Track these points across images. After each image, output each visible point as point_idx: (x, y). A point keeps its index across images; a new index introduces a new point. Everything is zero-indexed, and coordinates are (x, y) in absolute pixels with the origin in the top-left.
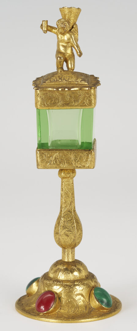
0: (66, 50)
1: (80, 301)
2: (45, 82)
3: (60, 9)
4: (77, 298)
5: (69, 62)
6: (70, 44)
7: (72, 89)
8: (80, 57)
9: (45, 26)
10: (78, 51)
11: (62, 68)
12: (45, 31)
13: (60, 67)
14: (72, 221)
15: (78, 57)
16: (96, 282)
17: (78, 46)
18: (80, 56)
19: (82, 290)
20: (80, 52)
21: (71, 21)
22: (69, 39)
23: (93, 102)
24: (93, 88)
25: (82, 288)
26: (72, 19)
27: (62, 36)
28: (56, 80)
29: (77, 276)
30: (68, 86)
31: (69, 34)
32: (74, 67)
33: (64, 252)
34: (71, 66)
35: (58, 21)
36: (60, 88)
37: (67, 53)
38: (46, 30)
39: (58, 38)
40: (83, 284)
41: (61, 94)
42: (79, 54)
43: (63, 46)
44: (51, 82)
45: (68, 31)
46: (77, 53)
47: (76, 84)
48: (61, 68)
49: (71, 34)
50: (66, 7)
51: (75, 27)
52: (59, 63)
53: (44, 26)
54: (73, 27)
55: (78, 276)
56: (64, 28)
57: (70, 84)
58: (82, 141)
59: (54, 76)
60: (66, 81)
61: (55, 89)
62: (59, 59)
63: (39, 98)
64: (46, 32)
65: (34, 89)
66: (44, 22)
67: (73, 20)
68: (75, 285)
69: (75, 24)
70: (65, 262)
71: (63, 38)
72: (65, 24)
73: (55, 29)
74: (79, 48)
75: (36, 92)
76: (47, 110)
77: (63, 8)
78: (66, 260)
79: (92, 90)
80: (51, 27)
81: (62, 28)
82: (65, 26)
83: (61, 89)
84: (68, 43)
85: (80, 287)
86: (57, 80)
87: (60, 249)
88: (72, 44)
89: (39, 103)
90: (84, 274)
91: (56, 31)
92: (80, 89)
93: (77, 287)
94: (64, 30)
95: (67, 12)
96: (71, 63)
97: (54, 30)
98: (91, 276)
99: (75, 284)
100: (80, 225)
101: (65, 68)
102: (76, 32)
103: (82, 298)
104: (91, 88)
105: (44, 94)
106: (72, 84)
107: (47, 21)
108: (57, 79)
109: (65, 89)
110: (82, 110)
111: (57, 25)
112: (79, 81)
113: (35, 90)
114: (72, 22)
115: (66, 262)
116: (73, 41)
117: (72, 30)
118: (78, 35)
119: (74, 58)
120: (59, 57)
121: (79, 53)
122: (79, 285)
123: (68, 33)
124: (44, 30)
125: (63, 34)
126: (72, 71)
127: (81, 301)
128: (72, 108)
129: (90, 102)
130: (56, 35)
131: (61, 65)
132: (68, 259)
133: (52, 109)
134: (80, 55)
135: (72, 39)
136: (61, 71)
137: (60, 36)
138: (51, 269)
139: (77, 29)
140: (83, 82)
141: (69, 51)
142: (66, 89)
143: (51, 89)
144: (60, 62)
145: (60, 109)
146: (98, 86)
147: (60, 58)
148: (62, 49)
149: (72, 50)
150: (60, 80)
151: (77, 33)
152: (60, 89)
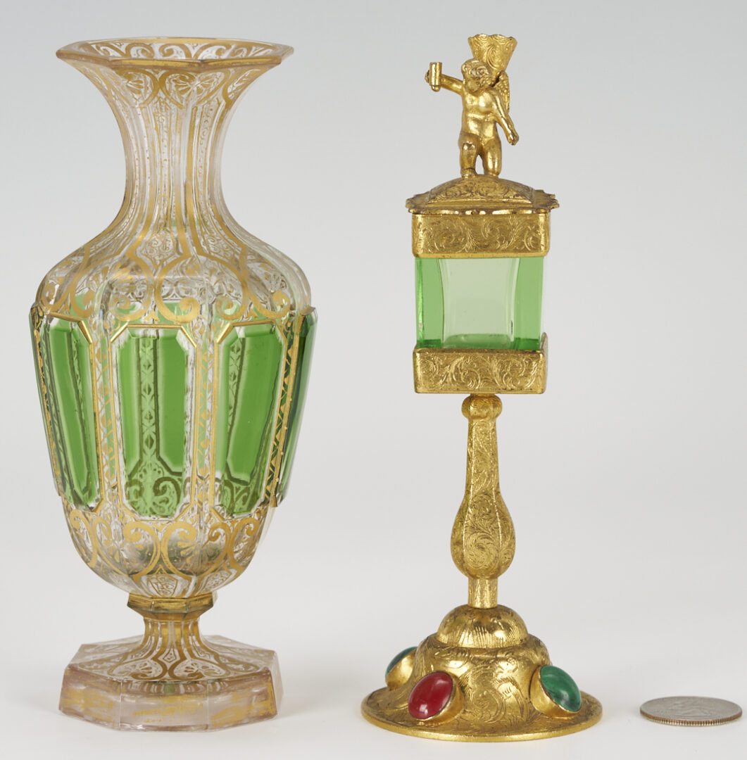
0: (481, 129)
1: (508, 695)
2: (434, 198)
3: (469, 38)
4: (503, 688)
5: (489, 156)
6: (491, 117)
7: (495, 213)
8: (513, 144)
9: (436, 74)
10: (510, 132)
11: (473, 169)
12: (435, 86)
13: (468, 166)
14: (492, 515)
15: (510, 145)
16: (545, 655)
17: (508, 121)
18: (513, 142)
19: (514, 671)
20: (514, 134)
22: (489, 105)
23: (542, 242)
24: (543, 211)
25: (514, 667)
26: (497, 60)
27: (474, 98)
28: (458, 193)
29: (503, 639)
30: (487, 206)
31: (490, 93)
32: (501, 168)
33: (472, 587)
34: (494, 165)
35: (465, 64)
36: (469, 210)
37: (484, 135)
38: (437, 84)
39: (465, 103)
40: (517, 658)
41: (469, 223)
42: (511, 139)
43: (476, 120)
44: (448, 198)
45: (487, 86)
46: (507, 135)
47: (504, 202)
48: (469, 168)
49: (494, 93)
50: (483, 35)
51: (502, 79)
52: (466, 158)
53: (433, 75)
54: (497, 80)
55: (504, 641)
56: (479, 78)
57: (491, 202)
58: (517, 337)
59: (454, 186)
60: (481, 195)
61: (457, 212)
62: (466, 148)
63: (422, 232)
64: (437, 88)
65: (409, 211)
66: (434, 66)
67: (499, 63)
68: (498, 660)
69: (502, 72)
70: (476, 608)
71: (475, 103)
72: (482, 71)
73: (458, 84)
74: (512, 126)
75: (415, 219)
76: (440, 260)
77: (477, 36)
78: (478, 605)
79: (540, 215)
80: (448, 78)
81: (474, 78)
82: (481, 74)
83: (471, 211)
84: (487, 113)
85: (509, 664)
86: (461, 194)
87: (465, 579)
88: (495, 115)
89: (422, 244)
90: (516, 635)
91: (460, 87)
92: (514, 213)
93: (503, 664)
94: (478, 83)
95: (486, 45)
96: (493, 159)
97: (455, 85)
98: (533, 643)
99: (498, 656)
100: (510, 525)
102: (505, 91)
103: (514, 689)
104: (537, 211)
105: (433, 224)
106: (495, 202)
107: (441, 64)
108: (462, 193)
109: (479, 212)
110: (518, 259)
111: (463, 72)
112: (512, 197)
113: (411, 214)
114: (496, 67)
115: (478, 609)
116: (498, 108)
117: (496, 86)
118: (509, 97)
119: (500, 148)
120: (468, 144)
121: (511, 136)
122: (507, 660)
123: (487, 90)
124: (433, 84)
125: (476, 93)
126: (494, 175)
127: (511, 694)
128: (495, 254)
129: (536, 241)
130: (459, 97)
131: (469, 162)
132: (482, 602)
133: (451, 258)
134: (514, 140)
135: (497, 105)
136: (470, 176)
137: (469, 97)
138: (444, 624)
139: (508, 85)
140: (520, 197)
141: (489, 132)
142: (483, 213)
143: (447, 212)
144: (469, 155)
145: (469, 258)
146: (553, 208)
147: (469, 146)
148: (473, 127)
149: (495, 129)
150: (469, 194)
151: (507, 93)
152: (468, 213)
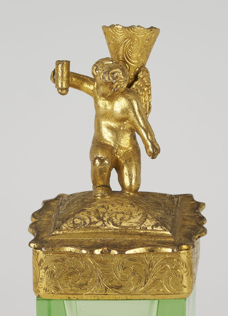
0: (117, 139)
2: (59, 228)
3: (104, 27)
5: (125, 170)
6: (127, 125)
7: (128, 252)
8: (153, 158)
9: (62, 76)
10: (149, 144)
11: (107, 187)
12: (62, 89)
13: (101, 183)
15: (149, 158)
17: (148, 130)
18: (153, 155)
20: (153, 146)
21: (133, 61)
22: (124, 111)
23: (185, 282)
24: (185, 247)
26: (134, 55)
27: (107, 102)
28: (88, 221)
30: (120, 239)
31: (126, 98)
32: (139, 185)
34: (131, 182)
35: (95, 65)
36: (98, 248)
37: (119, 146)
38: (64, 86)
39: (97, 107)
41: (99, 262)
42: (150, 152)
43: (110, 128)
44: (75, 228)
45: (123, 89)
46: (147, 147)
47: (141, 234)
48: (102, 186)
49: (131, 96)
50: (119, 27)
51: (141, 76)
52: (98, 174)
53: (60, 75)
54: (136, 78)
56: (113, 83)
57: (126, 233)
59: (83, 210)
60: (114, 225)
61: (84, 251)
62: (97, 162)
63: (43, 270)
64: (64, 91)
65: (29, 245)
66: (60, 66)
67: (138, 59)
69: (142, 68)
71: (109, 108)
72: (116, 75)
73: (89, 84)
74: (152, 135)
75: (36, 255)
76: (65, 301)
77: (112, 26)
79: (182, 252)
80: (78, 76)
81: (106, 83)
82: (114, 79)
83: (100, 250)
86: (91, 223)
88: (132, 123)
89: (43, 284)
91: (91, 87)
92: (151, 251)
94: (111, 88)
95: (121, 38)
96: (130, 175)
97: (86, 85)
101: (115, 186)
102: (146, 89)
104: (177, 246)
105: (56, 261)
106: (130, 234)
107: (68, 63)
108: (92, 220)
109: (110, 251)
110: (157, 301)
111: (93, 74)
112: (149, 228)
113: (31, 250)
114: (134, 64)
116: (135, 115)
117: (134, 86)
118: (150, 95)
119: (139, 161)
120: (99, 159)
121: (151, 149)
123: (123, 94)
124: (60, 86)
125: (111, 98)
126: (131, 194)
128: (129, 297)
129: (178, 285)
130: (92, 99)
131: (103, 179)
133: (77, 299)
134: (154, 153)
135: (135, 112)
136: (103, 196)
137: (102, 103)
139: (149, 82)
140: (159, 228)
141: (125, 142)
142: (114, 252)
143: (72, 249)
144: (101, 172)
145: (98, 300)
146: (199, 237)
147: (102, 161)
148: (108, 136)
149: (133, 138)
150: (100, 224)
151: (148, 91)
152: (97, 252)
